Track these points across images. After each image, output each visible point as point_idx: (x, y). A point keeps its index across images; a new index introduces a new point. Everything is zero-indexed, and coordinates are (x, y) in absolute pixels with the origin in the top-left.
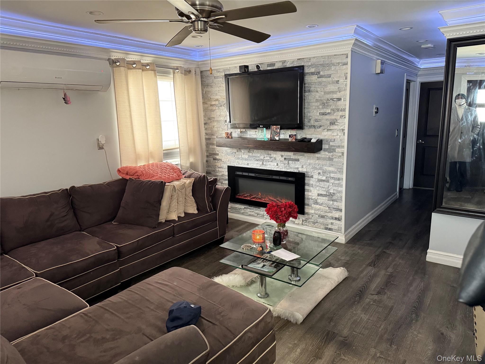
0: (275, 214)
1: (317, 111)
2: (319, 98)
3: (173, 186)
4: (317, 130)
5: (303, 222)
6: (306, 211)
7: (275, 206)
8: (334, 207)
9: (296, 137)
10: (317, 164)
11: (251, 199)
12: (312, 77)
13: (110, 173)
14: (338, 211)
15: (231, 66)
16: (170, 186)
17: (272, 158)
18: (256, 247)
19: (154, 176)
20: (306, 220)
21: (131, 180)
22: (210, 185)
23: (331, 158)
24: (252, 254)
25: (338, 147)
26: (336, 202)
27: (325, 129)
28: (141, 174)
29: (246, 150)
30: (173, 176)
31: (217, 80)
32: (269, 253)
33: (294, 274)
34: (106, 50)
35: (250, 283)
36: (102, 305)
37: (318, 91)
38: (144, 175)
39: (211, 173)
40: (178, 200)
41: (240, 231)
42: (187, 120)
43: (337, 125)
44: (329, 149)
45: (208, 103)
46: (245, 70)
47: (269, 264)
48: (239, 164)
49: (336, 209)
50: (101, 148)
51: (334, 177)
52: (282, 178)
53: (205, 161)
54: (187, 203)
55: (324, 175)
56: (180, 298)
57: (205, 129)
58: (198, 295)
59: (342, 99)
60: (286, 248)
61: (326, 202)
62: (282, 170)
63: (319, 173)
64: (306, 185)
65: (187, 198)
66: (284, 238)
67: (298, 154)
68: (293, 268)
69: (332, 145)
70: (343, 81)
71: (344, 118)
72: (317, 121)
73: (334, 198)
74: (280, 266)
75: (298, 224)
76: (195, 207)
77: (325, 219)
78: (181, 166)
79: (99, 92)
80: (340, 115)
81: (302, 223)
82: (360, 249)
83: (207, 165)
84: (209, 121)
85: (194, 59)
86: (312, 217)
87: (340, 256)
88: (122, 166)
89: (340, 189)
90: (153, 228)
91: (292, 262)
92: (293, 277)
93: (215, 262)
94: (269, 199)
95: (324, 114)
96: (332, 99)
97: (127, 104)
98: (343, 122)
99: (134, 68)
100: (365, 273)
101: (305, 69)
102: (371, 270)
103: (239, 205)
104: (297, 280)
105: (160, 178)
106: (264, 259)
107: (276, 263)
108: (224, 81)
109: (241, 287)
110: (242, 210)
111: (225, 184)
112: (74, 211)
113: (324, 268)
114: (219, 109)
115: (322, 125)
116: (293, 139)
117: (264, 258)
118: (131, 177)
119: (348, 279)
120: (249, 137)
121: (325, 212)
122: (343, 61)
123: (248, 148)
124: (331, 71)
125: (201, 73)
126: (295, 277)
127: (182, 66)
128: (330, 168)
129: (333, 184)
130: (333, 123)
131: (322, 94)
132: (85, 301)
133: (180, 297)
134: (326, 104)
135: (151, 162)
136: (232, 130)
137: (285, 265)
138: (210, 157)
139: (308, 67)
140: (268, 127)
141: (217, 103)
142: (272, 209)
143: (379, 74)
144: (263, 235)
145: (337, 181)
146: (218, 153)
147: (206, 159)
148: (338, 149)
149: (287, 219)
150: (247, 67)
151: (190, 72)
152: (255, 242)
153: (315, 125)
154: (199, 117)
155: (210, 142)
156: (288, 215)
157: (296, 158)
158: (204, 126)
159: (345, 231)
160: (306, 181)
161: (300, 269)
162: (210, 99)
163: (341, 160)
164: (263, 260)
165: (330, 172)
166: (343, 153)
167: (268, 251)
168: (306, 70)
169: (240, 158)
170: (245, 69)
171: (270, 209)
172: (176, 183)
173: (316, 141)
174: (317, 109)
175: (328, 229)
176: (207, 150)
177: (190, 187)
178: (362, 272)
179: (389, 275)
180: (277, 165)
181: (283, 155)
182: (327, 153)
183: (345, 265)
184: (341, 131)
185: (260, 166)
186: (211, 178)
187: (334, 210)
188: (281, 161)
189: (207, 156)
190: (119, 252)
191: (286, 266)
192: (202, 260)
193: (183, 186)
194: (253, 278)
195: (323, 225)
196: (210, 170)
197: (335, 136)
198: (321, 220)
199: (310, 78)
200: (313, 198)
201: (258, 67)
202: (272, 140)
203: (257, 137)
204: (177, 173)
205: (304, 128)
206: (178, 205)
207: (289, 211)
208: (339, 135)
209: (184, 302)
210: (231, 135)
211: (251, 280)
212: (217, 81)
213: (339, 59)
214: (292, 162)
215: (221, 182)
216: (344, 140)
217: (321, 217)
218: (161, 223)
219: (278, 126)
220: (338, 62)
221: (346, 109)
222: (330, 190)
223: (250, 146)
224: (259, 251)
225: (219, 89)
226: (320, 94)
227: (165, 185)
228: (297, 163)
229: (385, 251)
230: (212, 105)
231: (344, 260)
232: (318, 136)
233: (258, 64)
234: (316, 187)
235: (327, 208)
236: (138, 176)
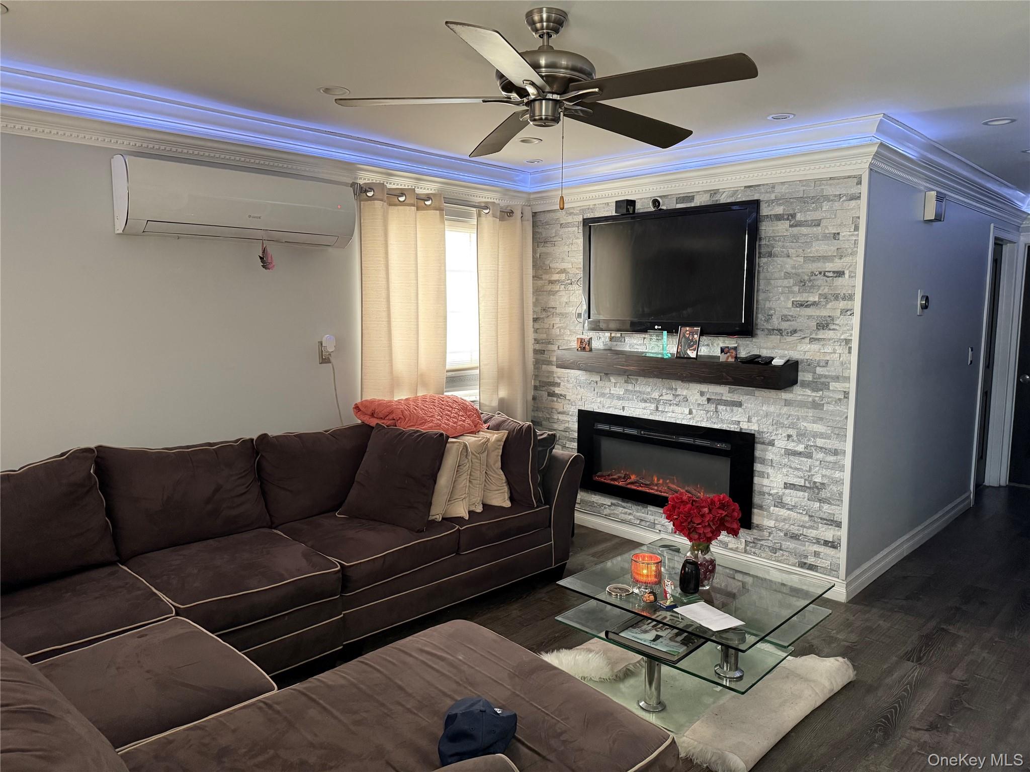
0: (686, 521)
1: (788, 299)
2: (793, 269)
3: (462, 446)
4: (785, 339)
5: (746, 545)
6: (755, 522)
7: (687, 503)
8: (824, 517)
9: (736, 352)
10: (784, 414)
11: (628, 485)
12: (777, 226)
13: (339, 411)
14: (832, 525)
15: (597, 202)
16: (458, 445)
17: (680, 397)
18: (640, 592)
19: (425, 422)
20: (754, 543)
21: (380, 428)
22: (540, 449)
23: (819, 402)
24: (629, 607)
25: (834, 379)
26: (828, 504)
27: (805, 337)
28: (400, 416)
29: (621, 378)
30: (464, 423)
31: (567, 230)
32: (670, 608)
33: (727, 663)
34: (350, 167)
35: (621, 675)
36: (305, 688)
37: (790, 256)
38: (407, 419)
39: (541, 424)
40: (470, 475)
41: (600, 556)
42: (499, 310)
43: (834, 329)
44: (814, 382)
45: (545, 277)
46: (628, 210)
47: (670, 636)
48: (603, 406)
49: (826, 520)
50: (325, 360)
51: (824, 446)
52: (699, 442)
53: (530, 398)
54: (488, 484)
55: (799, 442)
56: (470, 691)
57: (534, 331)
58: (509, 687)
59: (847, 272)
60: (710, 602)
61: (803, 504)
62: (700, 425)
63: (789, 436)
64: (757, 460)
65: (491, 473)
66: (705, 578)
67: (740, 390)
68: (726, 648)
69: (822, 373)
70: (849, 233)
71: (849, 314)
72: (787, 321)
73: (824, 494)
74: (695, 642)
75: (735, 550)
76: (506, 494)
77: (800, 542)
78: (480, 405)
79: (330, 249)
80: (841, 309)
81: (745, 548)
82: (883, 619)
83: (534, 407)
84: (544, 315)
85: (521, 189)
86: (769, 536)
87: (835, 631)
88: (363, 399)
89: (837, 475)
90: (417, 532)
91: (724, 636)
92: (725, 669)
93: (543, 619)
94: (669, 488)
95: (801, 305)
96: (824, 274)
97: (382, 274)
98: (847, 324)
99: (402, 203)
100: (896, 675)
101: (761, 208)
102: (911, 671)
103: (600, 497)
104: (734, 678)
105: (438, 426)
106: (659, 622)
107: (686, 634)
108: (582, 232)
109: (602, 681)
110: (606, 508)
111: (570, 450)
112: (261, 486)
113: (796, 657)
114: (566, 289)
115: (798, 329)
116: (728, 356)
117: (658, 619)
118: (380, 422)
119: (854, 686)
120: (630, 350)
121: (801, 526)
122: (851, 190)
123: (625, 372)
124: (822, 213)
125: (533, 216)
126: (730, 669)
127: (497, 202)
128: (815, 425)
129: (821, 461)
130: (823, 325)
131: (800, 262)
132: (270, 677)
133: (470, 688)
134: (807, 282)
135: (420, 394)
136: (592, 334)
137: (707, 640)
138: (541, 389)
139: (767, 204)
140: (672, 329)
141: (563, 277)
142: (679, 508)
143: (931, 223)
144: (657, 567)
145: (832, 455)
146: (559, 381)
147: (533, 393)
148: (834, 383)
149: (715, 534)
150: (632, 203)
151: (511, 214)
152: (637, 581)
153: (781, 328)
154: (524, 305)
155: (544, 359)
156: (717, 526)
157: (734, 398)
158: (533, 325)
159: (847, 575)
160: (758, 452)
161: (743, 651)
162: (549, 270)
163: (842, 408)
164: (656, 623)
165: (815, 435)
166: (846, 394)
167: (668, 604)
168: (765, 211)
169: (607, 394)
170: (627, 207)
171: (674, 507)
172: (469, 440)
173: (785, 363)
174: (787, 294)
175: (807, 566)
176: (535, 375)
177: (497, 450)
178: (890, 672)
179: (958, 686)
180: (690, 412)
181: (704, 390)
182: (808, 392)
183: (848, 652)
184: (844, 343)
185: (651, 414)
186: (542, 434)
187: (821, 523)
188: (699, 404)
189: (536, 388)
190: (345, 579)
191: (709, 642)
192: (514, 611)
193: (484, 446)
194: (629, 664)
195: (795, 555)
196: (539, 417)
197: (828, 354)
198: (790, 544)
199: (772, 226)
200: (772, 492)
201: (656, 202)
202: (681, 358)
203: (647, 351)
204: (472, 419)
205: (757, 334)
206: (471, 485)
207: (719, 515)
208: (837, 352)
209: (480, 701)
210: (589, 344)
211: (625, 669)
212: (565, 232)
213: (839, 188)
214: (724, 408)
215: (562, 444)
216: (850, 363)
217: (791, 537)
218: (434, 521)
219: (695, 328)
220: (838, 193)
221: (854, 296)
222: (814, 475)
223: (631, 368)
224: (648, 601)
225: (570, 249)
226: (795, 261)
227: (447, 442)
228: (737, 412)
229: (945, 627)
230: (551, 282)
231: (845, 641)
232: (788, 353)
233: (657, 197)
234: (780, 466)
235: (807, 518)
236: (394, 420)
